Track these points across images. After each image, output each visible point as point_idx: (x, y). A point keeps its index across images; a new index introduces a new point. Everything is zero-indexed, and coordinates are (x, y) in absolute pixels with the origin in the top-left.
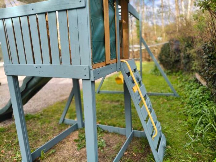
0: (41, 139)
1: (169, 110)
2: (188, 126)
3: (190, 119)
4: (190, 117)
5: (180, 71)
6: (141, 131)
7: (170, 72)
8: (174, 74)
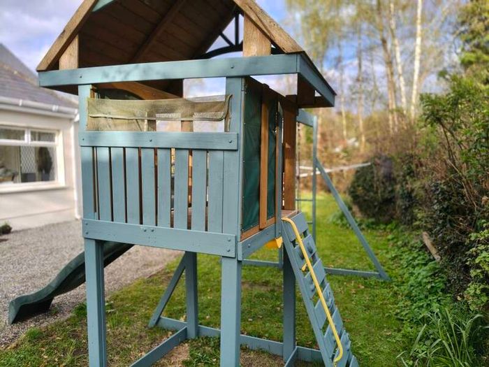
0: (117, 358)
1: (368, 308)
2: (403, 342)
3: (407, 329)
4: (407, 324)
5: (394, 223)
6: (311, 348)
7: (373, 223)
8: (382, 226)
